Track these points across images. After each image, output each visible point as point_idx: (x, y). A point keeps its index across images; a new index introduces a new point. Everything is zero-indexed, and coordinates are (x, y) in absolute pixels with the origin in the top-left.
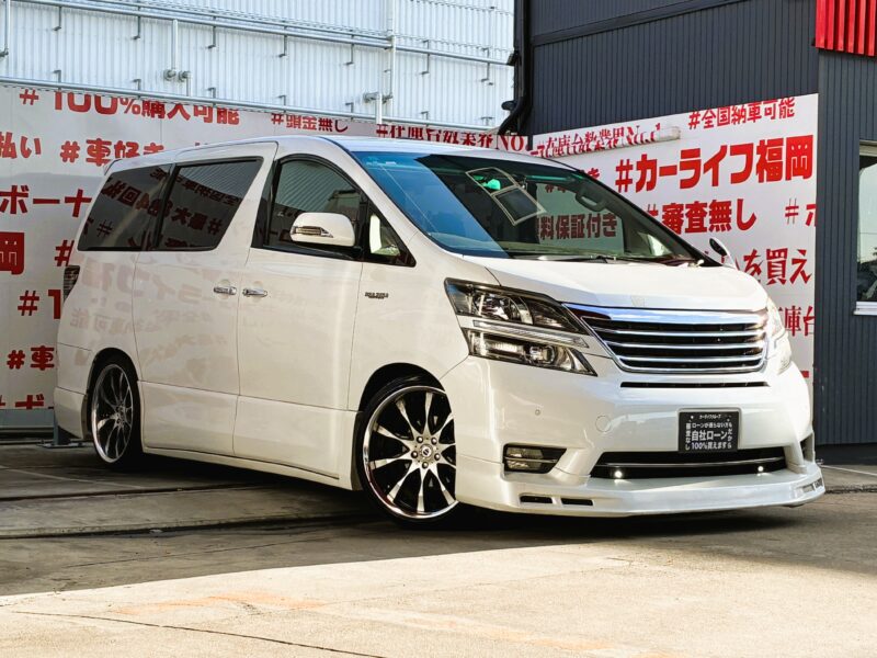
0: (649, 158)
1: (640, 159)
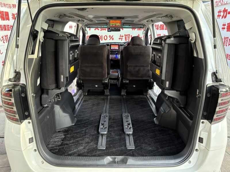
0: (226, 9)
1: (224, 9)
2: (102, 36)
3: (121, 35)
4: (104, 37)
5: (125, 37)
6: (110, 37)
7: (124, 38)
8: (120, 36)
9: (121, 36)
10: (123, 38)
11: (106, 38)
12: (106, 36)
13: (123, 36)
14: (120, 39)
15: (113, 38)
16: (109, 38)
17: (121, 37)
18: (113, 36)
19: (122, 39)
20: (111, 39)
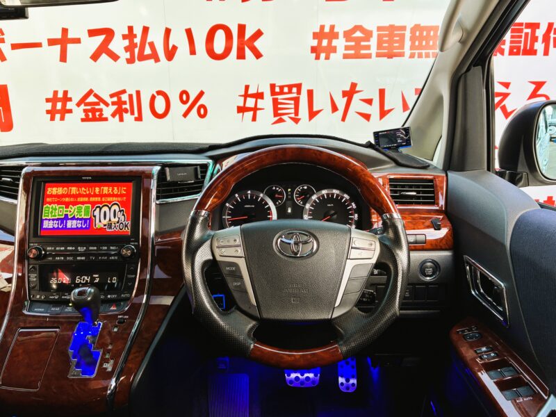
2: (138, 93)
3: (247, 87)
4: (153, 98)
5: (275, 102)
6: (184, 103)
7: (266, 103)
8: (246, 95)
9: (251, 91)
10: (260, 103)
11: (160, 105)
12: (159, 93)
13: (259, 96)
14: (241, 110)
15: (203, 106)
16: (178, 108)
17: (251, 102)
18: (202, 94)
19: (255, 109)
20: (195, 110)
